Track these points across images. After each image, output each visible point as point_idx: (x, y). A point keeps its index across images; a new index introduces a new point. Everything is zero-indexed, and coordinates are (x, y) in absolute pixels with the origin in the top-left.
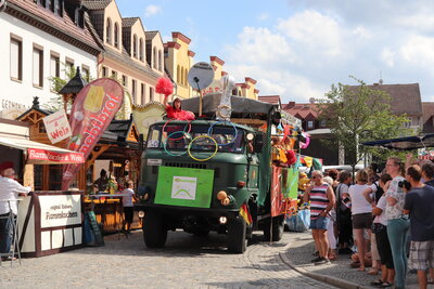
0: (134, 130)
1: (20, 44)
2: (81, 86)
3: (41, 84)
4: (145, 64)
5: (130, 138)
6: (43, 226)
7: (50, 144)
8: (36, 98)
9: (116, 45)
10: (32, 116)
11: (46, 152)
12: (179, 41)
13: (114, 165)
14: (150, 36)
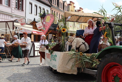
0: (58, 27)
1: (32, 4)
2: (45, 15)
3: (37, 15)
4: (62, 9)
5: (57, 29)
6: (35, 50)
7: (38, 30)
8: (35, 18)
9: (55, 5)
10: (34, 23)
11: (36, 32)
12: (71, 3)
13: (53, 35)
14: (64, 2)
